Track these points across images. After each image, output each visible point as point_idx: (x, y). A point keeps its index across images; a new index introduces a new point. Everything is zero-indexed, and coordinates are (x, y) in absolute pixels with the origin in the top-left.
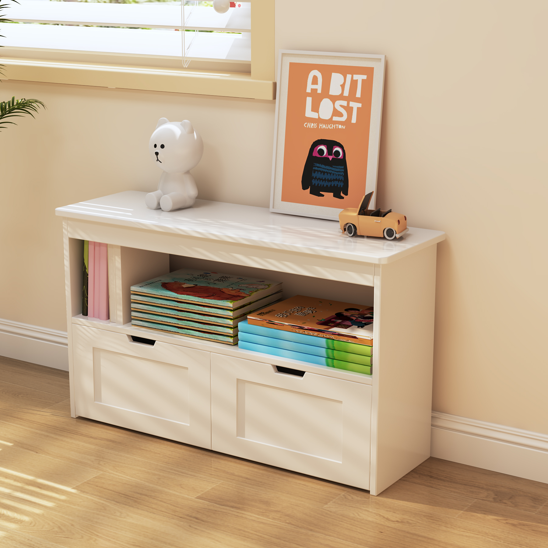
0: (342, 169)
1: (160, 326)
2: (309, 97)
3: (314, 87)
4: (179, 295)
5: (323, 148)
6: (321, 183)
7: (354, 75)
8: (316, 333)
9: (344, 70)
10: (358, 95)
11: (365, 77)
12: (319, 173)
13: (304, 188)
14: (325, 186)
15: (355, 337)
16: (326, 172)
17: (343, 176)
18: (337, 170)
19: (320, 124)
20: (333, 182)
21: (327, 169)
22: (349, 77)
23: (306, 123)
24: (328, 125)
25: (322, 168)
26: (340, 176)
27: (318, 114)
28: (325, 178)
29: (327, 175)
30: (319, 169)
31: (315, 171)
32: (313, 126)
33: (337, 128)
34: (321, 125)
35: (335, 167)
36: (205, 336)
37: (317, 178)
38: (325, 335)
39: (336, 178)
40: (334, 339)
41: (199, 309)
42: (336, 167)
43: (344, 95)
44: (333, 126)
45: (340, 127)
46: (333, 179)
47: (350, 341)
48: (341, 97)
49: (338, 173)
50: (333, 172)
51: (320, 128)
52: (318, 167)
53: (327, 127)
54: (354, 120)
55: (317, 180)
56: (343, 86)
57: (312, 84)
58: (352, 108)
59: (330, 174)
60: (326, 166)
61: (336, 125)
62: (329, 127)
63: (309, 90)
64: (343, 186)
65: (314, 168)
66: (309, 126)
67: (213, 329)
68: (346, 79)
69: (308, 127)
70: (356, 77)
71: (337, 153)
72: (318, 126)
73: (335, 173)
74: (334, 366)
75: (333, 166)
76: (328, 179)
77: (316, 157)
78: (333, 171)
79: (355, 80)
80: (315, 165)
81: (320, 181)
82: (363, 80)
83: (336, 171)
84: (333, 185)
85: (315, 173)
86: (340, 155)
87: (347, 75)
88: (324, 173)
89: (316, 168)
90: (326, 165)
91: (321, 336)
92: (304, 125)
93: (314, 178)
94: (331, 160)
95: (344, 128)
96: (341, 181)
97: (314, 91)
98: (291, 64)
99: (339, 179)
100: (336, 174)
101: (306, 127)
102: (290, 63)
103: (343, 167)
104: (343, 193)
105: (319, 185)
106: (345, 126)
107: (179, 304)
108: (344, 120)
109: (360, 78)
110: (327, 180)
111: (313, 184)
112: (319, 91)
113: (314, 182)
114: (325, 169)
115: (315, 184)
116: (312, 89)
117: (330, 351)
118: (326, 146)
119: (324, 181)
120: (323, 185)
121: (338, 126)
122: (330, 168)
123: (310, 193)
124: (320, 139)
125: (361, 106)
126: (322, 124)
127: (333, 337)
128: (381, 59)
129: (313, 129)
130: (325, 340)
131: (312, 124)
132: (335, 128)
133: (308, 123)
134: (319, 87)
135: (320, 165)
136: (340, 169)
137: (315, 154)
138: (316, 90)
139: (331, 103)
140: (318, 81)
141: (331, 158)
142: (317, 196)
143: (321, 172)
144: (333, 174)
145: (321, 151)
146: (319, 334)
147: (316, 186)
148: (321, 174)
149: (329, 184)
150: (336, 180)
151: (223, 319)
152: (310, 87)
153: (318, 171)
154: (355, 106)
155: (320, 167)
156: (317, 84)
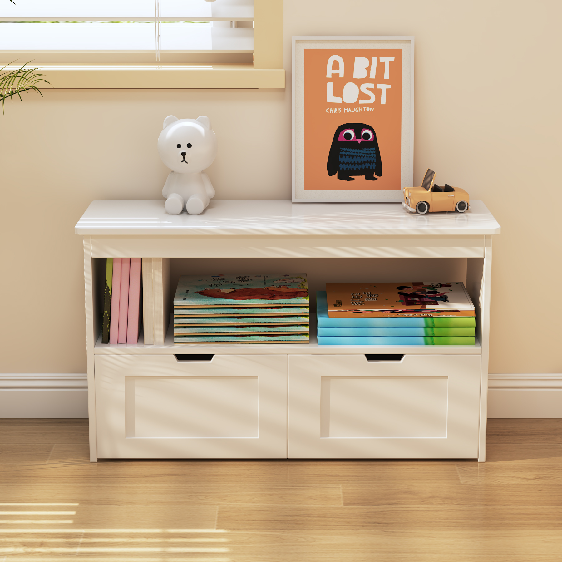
0: (373, 151)
1: (214, 338)
2: (329, 82)
3: (336, 72)
4: (240, 301)
5: (350, 132)
6: (350, 167)
7: (381, 58)
8: (411, 314)
9: (368, 54)
10: (387, 76)
11: (393, 59)
12: (347, 157)
13: (331, 173)
14: (355, 170)
15: (457, 311)
16: (356, 155)
17: (375, 157)
18: (367, 152)
19: (345, 108)
20: (363, 164)
21: (356, 153)
22: (374, 60)
23: (329, 109)
24: (354, 108)
25: (350, 152)
26: (371, 158)
27: (341, 98)
28: (355, 162)
29: (357, 158)
30: (347, 153)
31: (342, 156)
32: (337, 111)
33: (365, 111)
34: (346, 110)
35: (365, 149)
36: (274, 339)
37: (345, 162)
38: (422, 315)
39: (367, 161)
40: (432, 317)
41: (266, 312)
42: (367, 149)
43: (371, 77)
44: (359, 109)
45: (368, 109)
46: (364, 161)
47: (451, 316)
48: (367, 80)
49: (369, 155)
50: (363, 155)
51: (344, 112)
52: (345, 151)
53: (353, 111)
54: (383, 101)
55: (346, 165)
56: (368, 69)
57: (333, 69)
58: (380, 90)
59: (360, 157)
60: (355, 150)
61: (363, 108)
62: (355, 110)
63: (329, 75)
64: (376, 167)
65: (340, 153)
66: (332, 111)
67: (284, 330)
68: (372, 62)
69: (330, 112)
70: (382, 59)
71: (367, 135)
72: (342, 110)
73: (365, 155)
74: (433, 343)
75: (363, 149)
76: (358, 162)
77: (342, 141)
78: (363, 153)
79: (382, 62)
80: (341, 149)
81: (349, 165)
82: (390, 62)
83: (366, 154)
84: (363, 168)
85: (343, 158)
86: (370, 137)
87: (373, 58)
88: (353, 156)
89: (344, 153)
90: (354, 148)
91: (417, 316)
92: (327, 111)
93: (342, 162)
94: (359, 142)
95: (373, 110)
96: (373, 162)
97: (335, 76)
98: (306, 51)
99: (371, 161)
100: (367, 156)
101: (328, 112)
102: (305, 49)
103: (374, 149)
104: (376, 175)
105: (348, 170)
106: (373, 108)
107: (240, 310)
108: (372, 103)
109: (387, 60)
110: (356, 163)
111: (341, 169)
112: (342, 76)
113: (341, 167)
114: (354, 153)
115: (343, 169)
116: (332, 74)
117: (429, 329)
118: (353, 129)
119: (354, 165)
120: (353, 169)
121: (366, 109)
122: (360, 151)
123: (338, 179)
124: (346, 123)
125: (390, 88)
126: (347, 108)
127: (431, 315)
128: (410, 40)
129: (337, 114)
130: (423, 319)
131: (336, 109)
132: (362, 111)
133: (331, 109)
134: (341, 72)
135: (348, 150)
136: (371, 151)
137: (341, 138)
138: (338, 74)
139: (356, 87)
140: (339, 66)
141: (359, 141)
142: (347, 181)
143: (349, 156)
144: (364, 157)
145: (349, 135)
146: (415, 315)
147: (344, 170)
148: (349, 158)
149: (359, 167)
150: (367, 162)
151: (296, 318)
152: (330, 73)
153: (345, 155)
154: (384, 87)
155: (348, 151)
156: (339, 69)
